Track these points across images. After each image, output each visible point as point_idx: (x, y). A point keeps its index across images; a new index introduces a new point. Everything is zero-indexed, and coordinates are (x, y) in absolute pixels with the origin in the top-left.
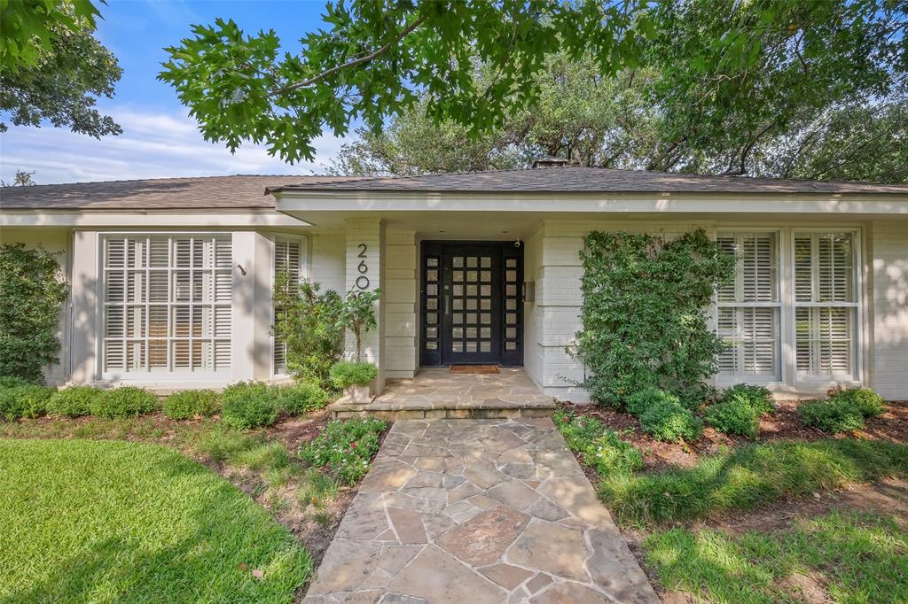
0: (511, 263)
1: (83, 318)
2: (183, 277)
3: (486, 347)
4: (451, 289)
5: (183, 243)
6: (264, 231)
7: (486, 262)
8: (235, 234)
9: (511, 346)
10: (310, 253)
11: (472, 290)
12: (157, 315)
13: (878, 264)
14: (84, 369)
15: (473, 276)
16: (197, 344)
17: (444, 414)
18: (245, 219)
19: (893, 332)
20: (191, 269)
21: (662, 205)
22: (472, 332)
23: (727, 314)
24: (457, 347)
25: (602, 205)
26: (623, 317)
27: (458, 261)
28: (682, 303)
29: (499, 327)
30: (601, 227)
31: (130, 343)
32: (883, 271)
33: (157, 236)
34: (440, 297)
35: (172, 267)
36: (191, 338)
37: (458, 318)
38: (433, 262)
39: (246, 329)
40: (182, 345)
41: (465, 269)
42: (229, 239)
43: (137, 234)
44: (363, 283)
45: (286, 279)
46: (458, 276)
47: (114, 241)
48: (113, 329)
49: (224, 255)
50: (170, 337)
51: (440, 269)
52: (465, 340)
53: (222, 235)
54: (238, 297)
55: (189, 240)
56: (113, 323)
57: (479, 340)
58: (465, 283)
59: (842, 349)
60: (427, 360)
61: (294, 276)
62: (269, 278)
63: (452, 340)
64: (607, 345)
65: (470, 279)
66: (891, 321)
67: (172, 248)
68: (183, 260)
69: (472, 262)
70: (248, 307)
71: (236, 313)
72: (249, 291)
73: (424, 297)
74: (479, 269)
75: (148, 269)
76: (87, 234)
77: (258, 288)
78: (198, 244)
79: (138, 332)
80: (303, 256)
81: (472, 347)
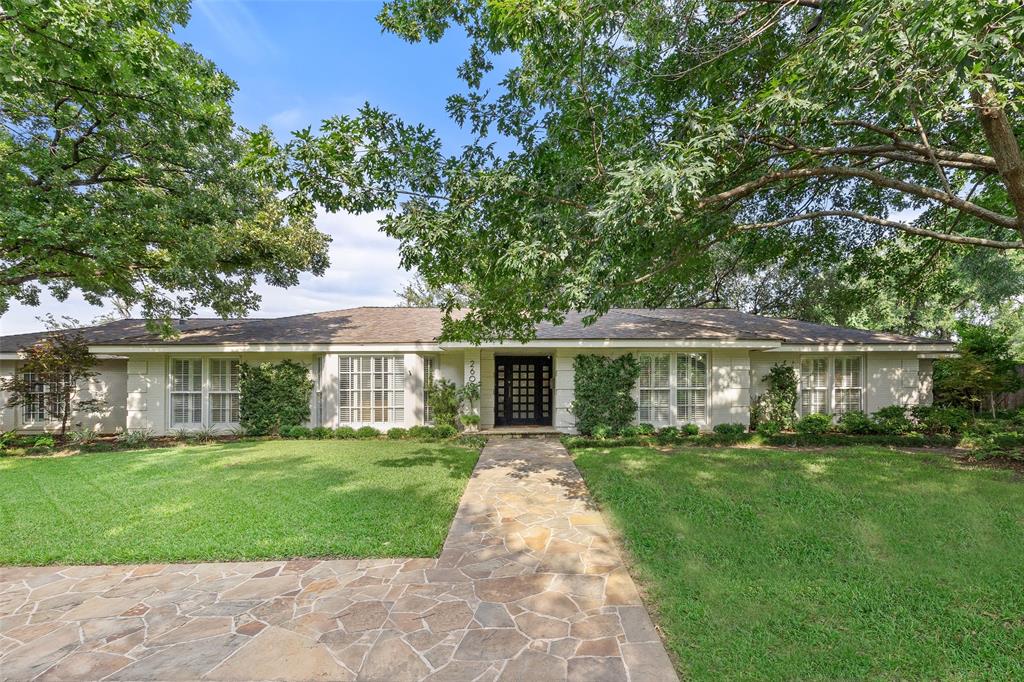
0: (545, 368)
1: (332, 396)
2: (378, 377)
3: (531, 416)
4: (512, 383)
5: (378, 360)
6: (419, 353)
7: (532, 367)
8: (406, 355)
9: (545, 415)
10: (439, 365)
11: (524, 384)
12: (367, 395)
13: (714, 368)
14: (333, 421)
15: (524, 376)
16: (386, 410)
17: (510, 436)
18: (412, 348)
19: (721, 399)
20: (383, 372)
21: (606, 344)
22: (523, 407)
23: (645, 394)
24: (515, 416)
25: (580, 344)
26: (591, 393)
27: (516, 367)
28: (619, 388)
29: (538, 404)
30: (583, 353)
31: (353, 410)
32: (717, 371)
33: (366, 356)
34: (506, 387)
35: (373, 371)
36: (383, 407)
37: (515, 400)
38: (501, 368)
39: (412, 401)
40: (378, 411)
41: (520, 372)
42: (403, 357)
43: (356, 355)
44: (473, 379)
45: (429, 377)
46: (515, 376)
47: (344, 359)
48: (343, 402)
49: (400, 366)
50: (373, 405)
51: (505, 371)
52: (519, 411)
53: (399, 355)
54: (408, 385)
55: (380, 359)
56: (344, 399)
57: (527, 411)
58: (520, 380)
59: (702, 409)
60: (498, 423)
61: (431, 377)
62: (422, 376)
63: (512, 411)
64: (584, 407)
65: (523, 378)
66: (720, 394)
67: (373, 362)
68: (378, 368)
69: (524, 368)
70: (413, 389)
71: (407, 393)
72: (413, 382)
73: (497, 388)
74: (528, 372)
75: (361, 372)
76: (333, 355)
77: (417, 380)
78: (386, 359)
79: (355, 403)
80: (436, 365)
81: (523, 416)
